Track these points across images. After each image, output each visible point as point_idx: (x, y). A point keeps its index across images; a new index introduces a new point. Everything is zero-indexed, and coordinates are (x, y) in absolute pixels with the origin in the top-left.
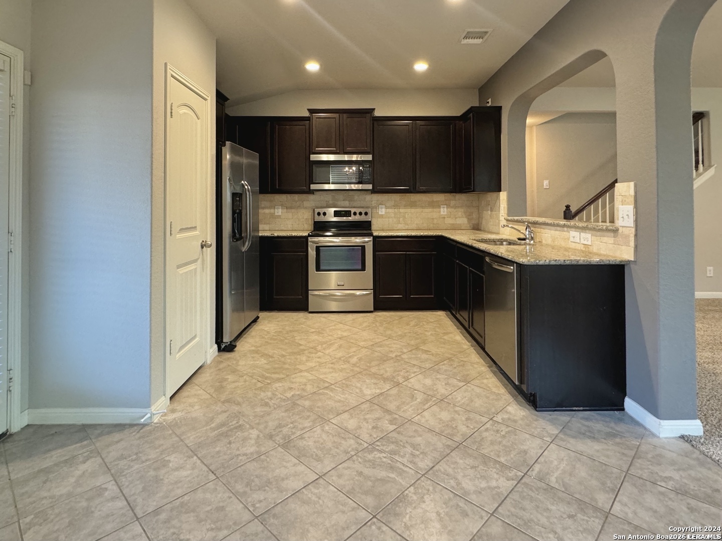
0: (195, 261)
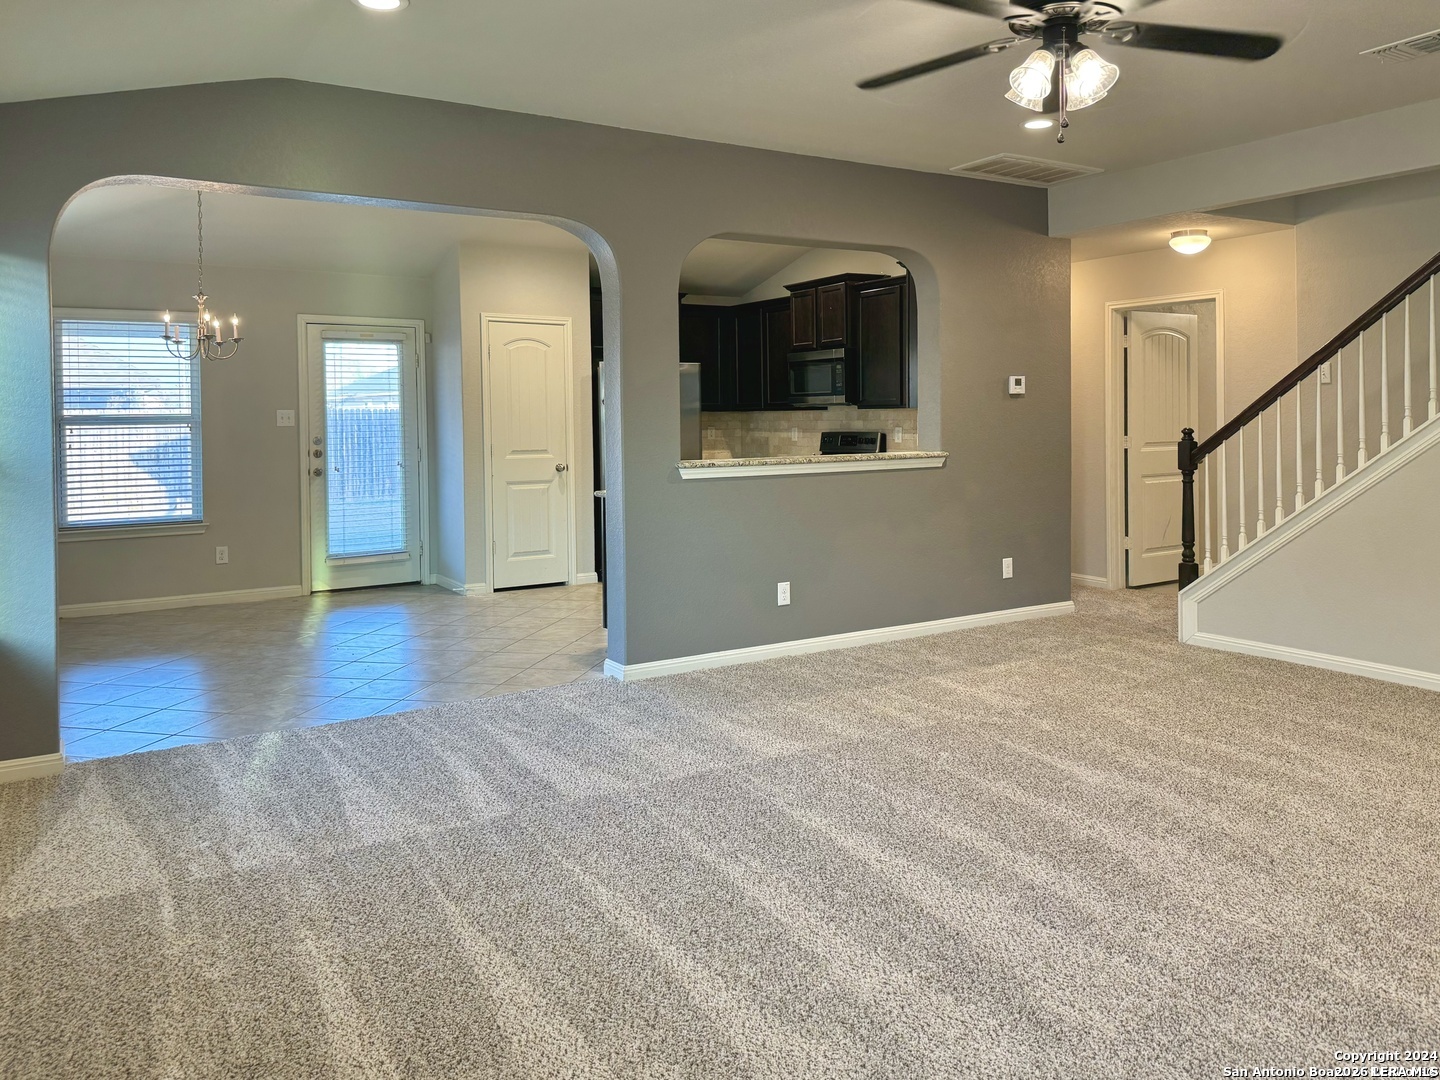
0: (550, 481)
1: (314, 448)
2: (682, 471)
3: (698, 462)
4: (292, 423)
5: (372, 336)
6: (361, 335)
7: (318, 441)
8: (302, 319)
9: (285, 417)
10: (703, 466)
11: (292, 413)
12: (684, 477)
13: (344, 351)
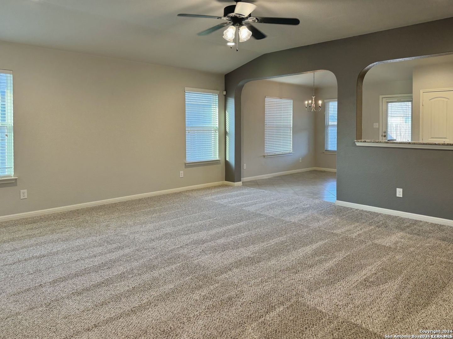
1: (384, 134)
2: (356, 143)
3: (360, 141)
4: (378, 127)
5: (401, 100)
6: (397, 100)
7: (385, 132)
8: (381, 97)
9: (376, 125)
10: (361, 142)
11: (378, 124)
12: (357, 145)
13: (393, 105)
